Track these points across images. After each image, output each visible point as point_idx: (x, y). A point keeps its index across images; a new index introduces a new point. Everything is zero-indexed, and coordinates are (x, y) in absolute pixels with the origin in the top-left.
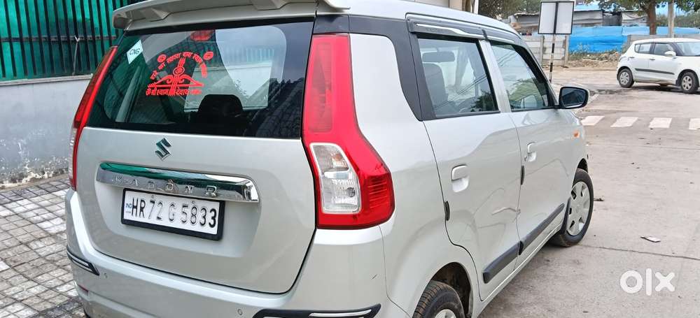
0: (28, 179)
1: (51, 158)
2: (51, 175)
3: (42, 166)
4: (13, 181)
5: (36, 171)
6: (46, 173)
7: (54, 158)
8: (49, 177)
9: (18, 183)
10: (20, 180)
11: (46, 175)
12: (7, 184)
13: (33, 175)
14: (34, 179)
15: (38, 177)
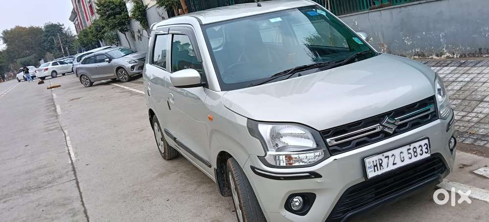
0: (445, 56)
1: (459, 46)
2: (458, 57)
3: (453, 50)
4: (437, 55)
5: (450, 53)
6: (455, 54)
7: (461, 46)
8: (457, 58)
9: (440, 58)
10: (441, 56)
11: (455, 56)
12: (435, 57)
13: (448, 54)
14: (448, 57)
15: (451, 56)
